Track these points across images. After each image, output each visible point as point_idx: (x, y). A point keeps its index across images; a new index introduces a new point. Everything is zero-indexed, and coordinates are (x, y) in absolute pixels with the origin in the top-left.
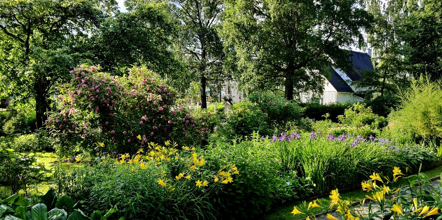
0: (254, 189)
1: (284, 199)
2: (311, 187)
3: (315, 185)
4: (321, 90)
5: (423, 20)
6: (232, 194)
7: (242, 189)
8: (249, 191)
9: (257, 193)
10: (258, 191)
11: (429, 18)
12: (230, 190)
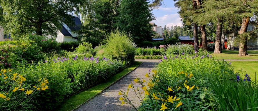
0: (57, 91)
1: (68, 94)
2: (79, 85)
3: (81, 85)
4: (56, 35)
5: (105, 3)
6: (44, 96)
7: (50, 92)
8: (54, 93)
9: (59, 93)
10: (59, 91)
11: (107, 3)
12: (43, 94)
